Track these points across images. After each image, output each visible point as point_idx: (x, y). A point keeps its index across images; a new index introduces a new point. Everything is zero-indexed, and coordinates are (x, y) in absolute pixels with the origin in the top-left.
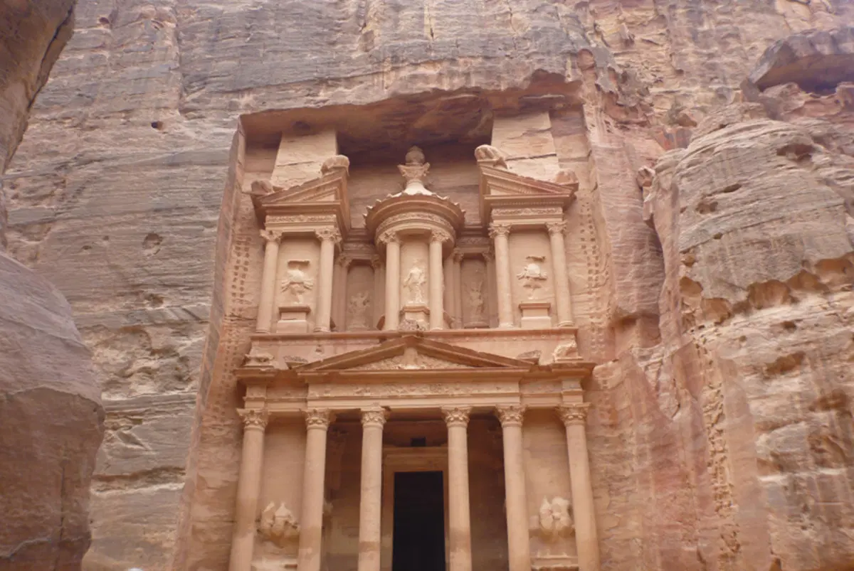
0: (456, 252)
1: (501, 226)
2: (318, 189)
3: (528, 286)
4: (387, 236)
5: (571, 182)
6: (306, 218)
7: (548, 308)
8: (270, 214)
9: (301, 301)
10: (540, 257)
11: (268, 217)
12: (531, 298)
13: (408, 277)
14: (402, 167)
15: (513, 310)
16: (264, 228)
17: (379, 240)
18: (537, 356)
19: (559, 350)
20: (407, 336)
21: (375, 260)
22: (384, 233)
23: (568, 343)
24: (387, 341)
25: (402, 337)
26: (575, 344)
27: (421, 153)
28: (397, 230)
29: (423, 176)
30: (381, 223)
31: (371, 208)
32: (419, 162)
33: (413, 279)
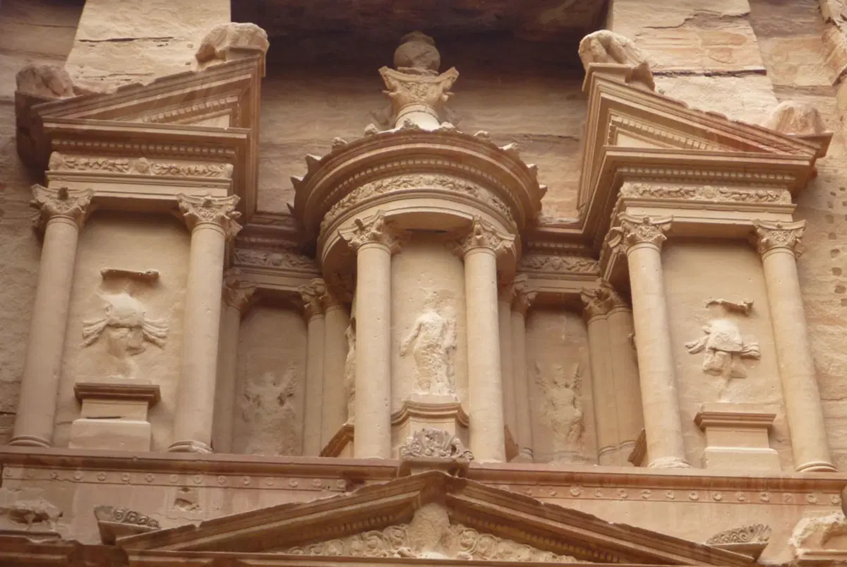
1: (646, 222)
2: (191, 97)
3: (714, 371)
4: (361, 227)
5: (811, 131)
6: (156, 167)
7: (766, 427)
8: (62, 150)
9: (135, 373)
10: (740, 302)
11: (55, 156)
12: (724, 400)
14: (386, 71)
15: (683, 427)
16: (44, 183)
17: (332, 240)
18: (761, 540)
19: (806, 530)
20: (425, 472)
21: (313, 293)
22: (352, 221)
23: (827, 514)
24: (369, 483)
25: (413, 474)
26: (843, 516)
27: (433, 47)
28: (387, 214)
29: (440, 99)
30: (342, 199)
31: (318, 158)
32: (429, 68)
33: (425, 338)
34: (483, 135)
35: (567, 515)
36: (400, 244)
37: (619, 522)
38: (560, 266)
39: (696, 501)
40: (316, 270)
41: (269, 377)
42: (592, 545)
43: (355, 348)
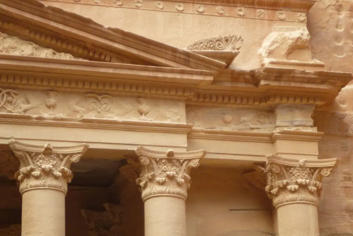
18: (234, 48)
19: (274, 42)
23: (294, 30)
26: (307, 32)
35: (68, 17)
37: (113, 26)
39: (181, 12)
42: (89, 46)
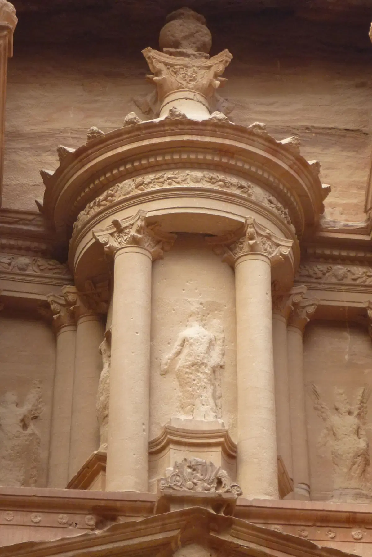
0: (297, 299)
4: (118, 228)
13: (176, 347)
14: (150, 53)
17: (86, 243)
20: (186, 508)
21: (63, 302)
22: (108, 222)
24: (122, 520)
25: (173, 510)
27: (204, 26)
28: (148, 215)
29: (211, 85)
30: (98, 196)
31: (72, 150)
32: (198, 49)
33: (190, 355)
34: (259, 127)
36: (162, 249)
38: (344, 277)
40: (66, 277)
41: (11, 396)
43: (110, 364)
